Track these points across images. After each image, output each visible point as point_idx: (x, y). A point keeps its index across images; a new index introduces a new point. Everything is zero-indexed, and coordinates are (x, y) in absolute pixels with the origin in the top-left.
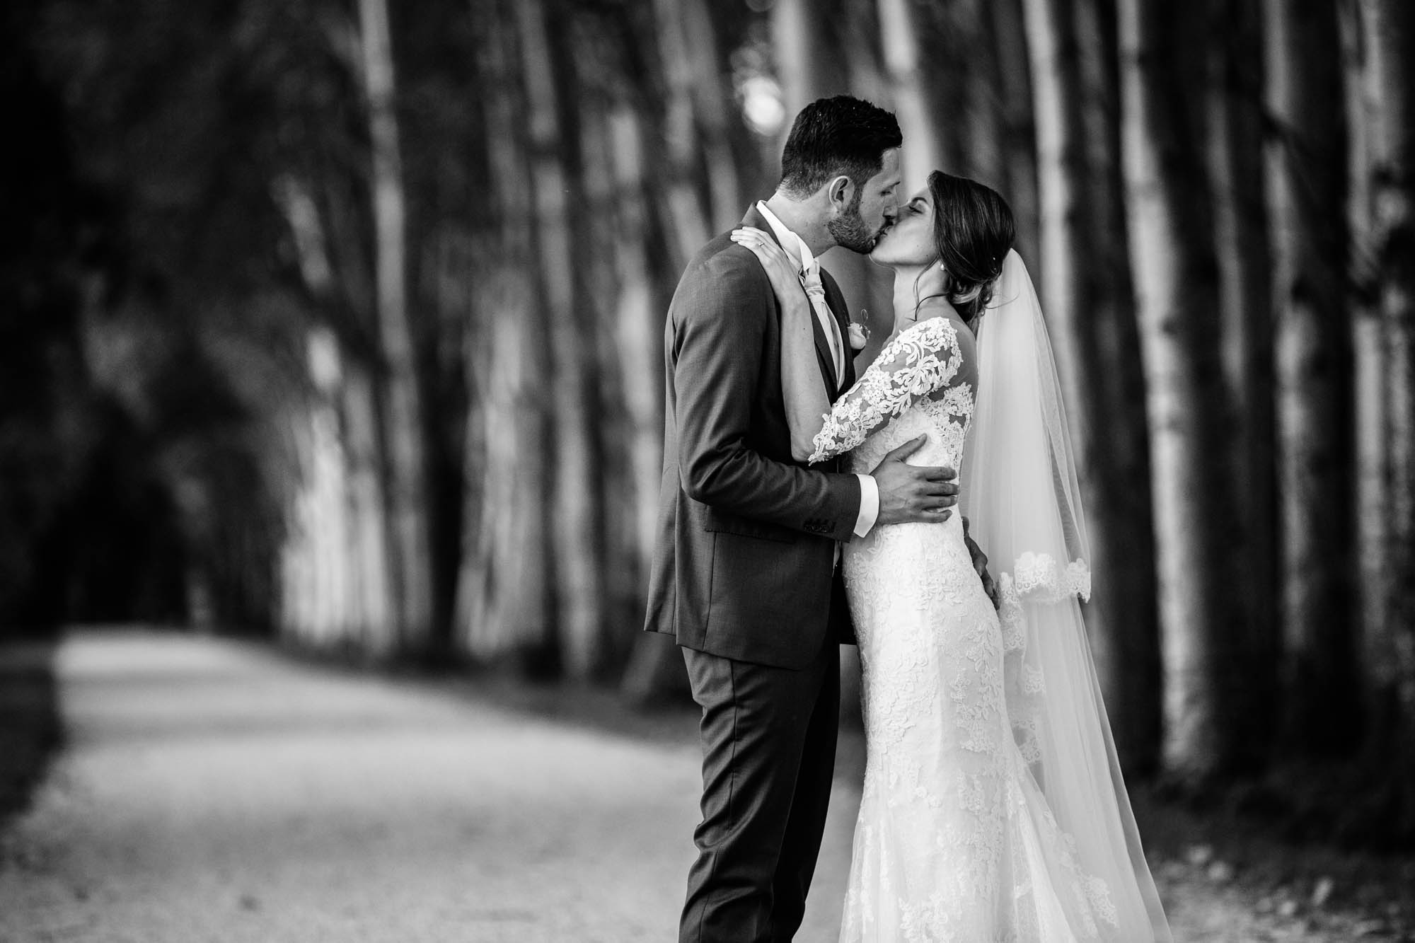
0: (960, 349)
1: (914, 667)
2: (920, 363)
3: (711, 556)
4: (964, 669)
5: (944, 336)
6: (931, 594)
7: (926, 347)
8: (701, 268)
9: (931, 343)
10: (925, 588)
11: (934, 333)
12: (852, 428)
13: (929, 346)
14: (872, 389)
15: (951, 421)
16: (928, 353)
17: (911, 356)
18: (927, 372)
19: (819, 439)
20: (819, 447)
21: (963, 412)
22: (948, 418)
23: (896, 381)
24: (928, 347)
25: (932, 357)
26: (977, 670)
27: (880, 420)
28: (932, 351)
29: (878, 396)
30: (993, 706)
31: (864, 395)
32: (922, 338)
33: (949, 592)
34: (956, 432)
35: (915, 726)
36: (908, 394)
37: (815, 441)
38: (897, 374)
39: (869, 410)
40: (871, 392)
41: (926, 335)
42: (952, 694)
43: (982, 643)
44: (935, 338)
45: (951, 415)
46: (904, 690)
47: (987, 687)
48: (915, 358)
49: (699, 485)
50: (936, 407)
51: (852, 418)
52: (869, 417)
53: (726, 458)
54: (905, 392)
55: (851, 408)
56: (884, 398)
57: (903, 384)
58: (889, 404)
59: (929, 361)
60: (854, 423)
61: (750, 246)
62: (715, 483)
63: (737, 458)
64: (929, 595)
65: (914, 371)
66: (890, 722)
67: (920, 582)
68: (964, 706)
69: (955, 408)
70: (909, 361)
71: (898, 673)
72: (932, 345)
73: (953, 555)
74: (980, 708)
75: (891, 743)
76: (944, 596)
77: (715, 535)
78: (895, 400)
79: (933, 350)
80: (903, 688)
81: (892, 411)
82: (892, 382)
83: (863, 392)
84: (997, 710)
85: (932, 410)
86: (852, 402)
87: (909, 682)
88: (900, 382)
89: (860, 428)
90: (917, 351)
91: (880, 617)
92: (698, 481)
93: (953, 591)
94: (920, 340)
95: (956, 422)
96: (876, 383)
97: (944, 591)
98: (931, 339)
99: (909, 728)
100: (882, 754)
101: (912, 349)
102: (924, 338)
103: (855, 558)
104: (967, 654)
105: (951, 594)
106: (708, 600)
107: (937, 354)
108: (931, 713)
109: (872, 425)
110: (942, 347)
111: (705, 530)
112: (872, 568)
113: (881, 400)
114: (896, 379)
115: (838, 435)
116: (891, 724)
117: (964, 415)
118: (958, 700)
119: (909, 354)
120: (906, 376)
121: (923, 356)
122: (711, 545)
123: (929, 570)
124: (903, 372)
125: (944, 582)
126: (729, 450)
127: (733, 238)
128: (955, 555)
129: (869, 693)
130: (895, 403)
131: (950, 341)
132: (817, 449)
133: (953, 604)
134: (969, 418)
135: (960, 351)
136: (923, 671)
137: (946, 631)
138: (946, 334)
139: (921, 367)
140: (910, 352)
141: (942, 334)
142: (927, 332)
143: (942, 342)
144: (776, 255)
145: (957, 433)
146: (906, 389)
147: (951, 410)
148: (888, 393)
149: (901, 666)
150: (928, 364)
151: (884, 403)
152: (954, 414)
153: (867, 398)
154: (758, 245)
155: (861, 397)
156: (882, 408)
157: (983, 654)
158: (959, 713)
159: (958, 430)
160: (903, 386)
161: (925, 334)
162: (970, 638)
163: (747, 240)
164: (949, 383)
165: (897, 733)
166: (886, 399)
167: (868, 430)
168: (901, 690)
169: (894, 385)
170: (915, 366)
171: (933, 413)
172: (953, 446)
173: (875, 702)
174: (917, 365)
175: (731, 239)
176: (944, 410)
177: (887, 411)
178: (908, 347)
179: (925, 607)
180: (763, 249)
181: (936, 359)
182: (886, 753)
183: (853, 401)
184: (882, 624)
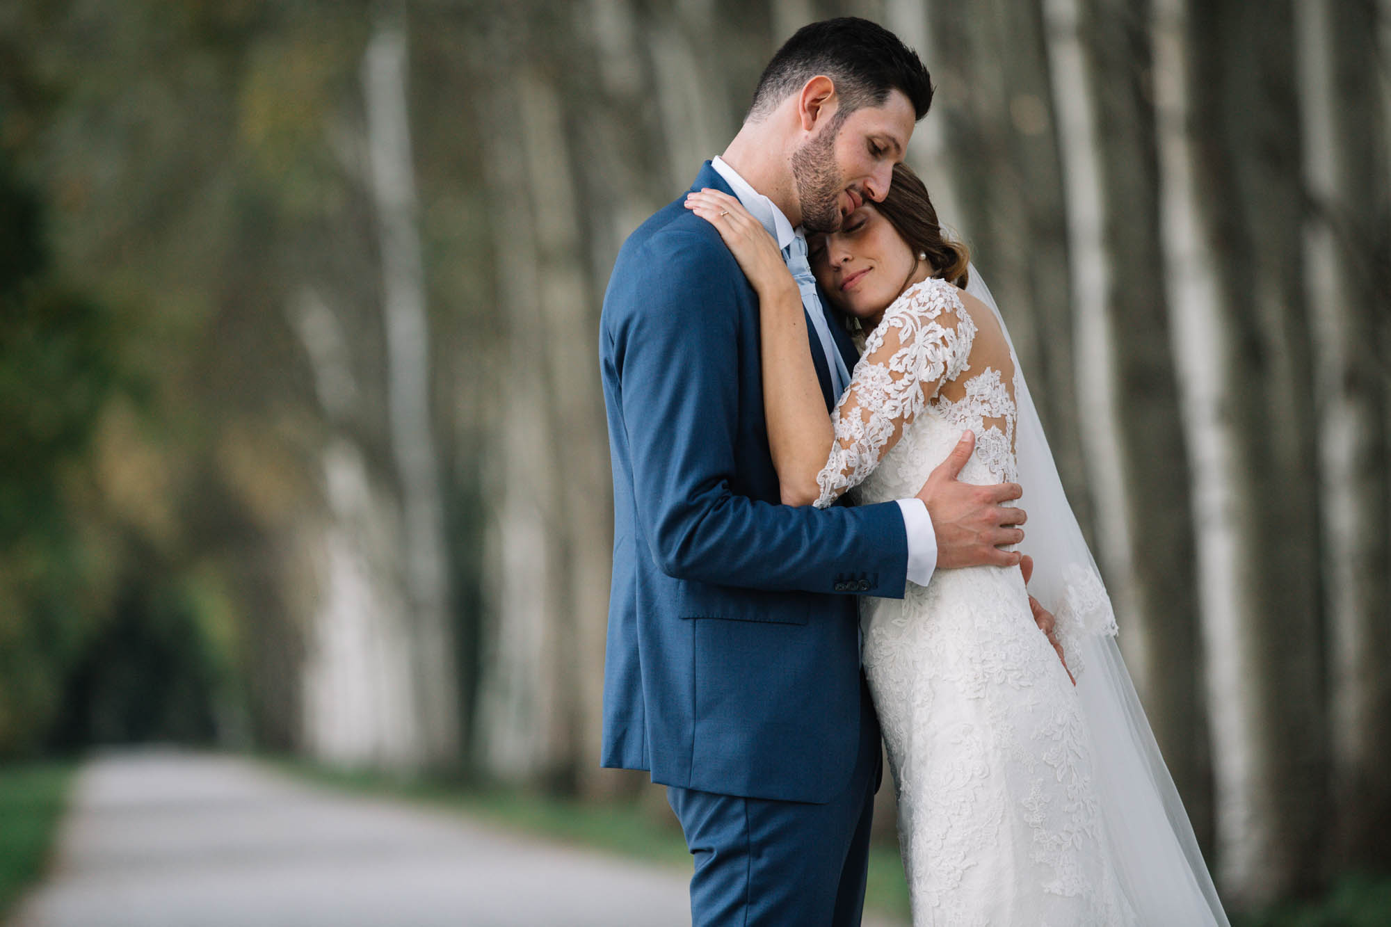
0: (968, 312)
1: (970, 781)
2: (919, 336)
3: (691, 652)
4: (1041, 779)
5: (941, 296)
6: (988, 676)
7: (921, 314)
8: (639, 251)
9: (925, 308)
10: (978, 667)
11: (927, 295)
12: (861, 449)
13: (925, 312)
14: (868, 391)
15: (986, 426)
16: (925, 321)
17: (905, 330)
18: (931, 347)
19: (824, 476)
20: (824, 488)
21: (1000, 413)
22: (981, 421)
23: (895, 370)
24: (923, 314)
25: (933, 325)
26: (1060, 780)
27: (890, 430)
28: (930, 318)
29: (878, 397)
30: (1087, 830)
31: (860, 401)
32: (912, 305)
33: (1012, 670)
34: (996, 442)
35: (977, 864)
36: (917, 384)
37: (819, 479)
38: (893, 360)
39: (873, 419)
40: (867, 395)
41: (917, 299)
42: (1025, 815)
43: (1065, 741)
44: (930, 300)
45: (984, 417)
46: (959, 815)
47: (1076, 804)
48: (910, 331)
49: (672, 557)
50: (960, 410)
51: (858, 436)
52: (876, 430)
53: (702, 512)
54: (912, 382)
55: (851, 423)
56: (887, 398)
57: (906, 371)
58: (896, 403)
59: (930, 332)
60: (862, 442)
61: (709, 216)
62: (693, 548)
63: (716, 510)
64: (984, 677)
65: (915, 349)
66: (941, 861)
67: (971, 659)
68: (1044, 833)
69: (986, 406)
70: (903, 337)
71: (949, 791)
72: (928, 310)
73: (1012, 620)
74: (1069, 833)
75: (944, 891)
76: (1006, 678)
77: (695, 622)
78: (902, 396)
79: (931, 316)
80: (956, 813)
81: (903, 414)
82: (891, 373)
83: (857, 397)
84: (1093, 837)
85: (956, 414)
86: (848, 416)
87: (964, 802)
88: (901, 369)
89: (870, 447)
90: (909, 322)
91: (919, 716)
92: (669, 550)
93: (1018, 670)
94: (910, 307)
95: (994, 427)
96: (870, 381)
97: (1005, 670)
98: (925, 304)
99: (968, 868)
100: (933, 908)
101: (903, 321)
102: (914, 303)
103: (874, 635)
104: (1044, 759)
105: (1016, 673)
106: (691, 715)
107: (938, 319)
108: (998, 845)
109: (883, 439)
110: (943, 310)
111: (680, 618)
112: (902, 647)
113: (884, 402)
114: (893, 367)
115: (847, 464)
116: (943, 864)
117: (1004, 416)
118: (1033, 824)
119: (901, 328)
120: (905, 359)
121: (919, 326)
122: (690, 638)
123: (981, 642)
124: (900, 354)
125: (1004, 658)
126: (703, 501)
127: (687, 205)
128: (1015, 619)
129: (912, 824)
130: (903, 401)
131: (952, 302)
132: (822, 490)
133: (1018, 688)
134: (1011, 422)
135: (969, 316)
136: (982, 786)
137: (1012, 727)
138: (943, 293)
139: (921, 343)
140: (901, 325)
141: (938, 293)
142: (917, 296)
143: (940, 303)
144: (745, 227)
145: (999, 443)
146: (911, 378)
147: (984, 410)
148: (890, 389)
149: (951, 781)
150: (930, 336)
151: (889, 404)
152: (988, 415)
153: (865, 404)
154: (719, 215)
155: (858, 405)
156: (888, 412)
157: (1067, 756)
158: (1038, 842)
159: (999, 439)
160: (906, 374)
161: (914, 298)
162: (1048, 734)
163: (705, 209)
164: (968, 363)
165: (952, 875)
166: (889, 398)
167: (881, 448)
168: (953, 814)
169: (896, 376)
170: (913, 341)
171: (958, 418)
172: (996, 462)
173: (920, 834)
174: (916, 340)
175: (685, 205)
176: (972, 412)
177: (897, 415)
178: (897, 320)
179: (981, 694)
180: (726, 220)
181: (938, 327)
182: (939, 906)
183: (849, 413)
184: (924, 725)
